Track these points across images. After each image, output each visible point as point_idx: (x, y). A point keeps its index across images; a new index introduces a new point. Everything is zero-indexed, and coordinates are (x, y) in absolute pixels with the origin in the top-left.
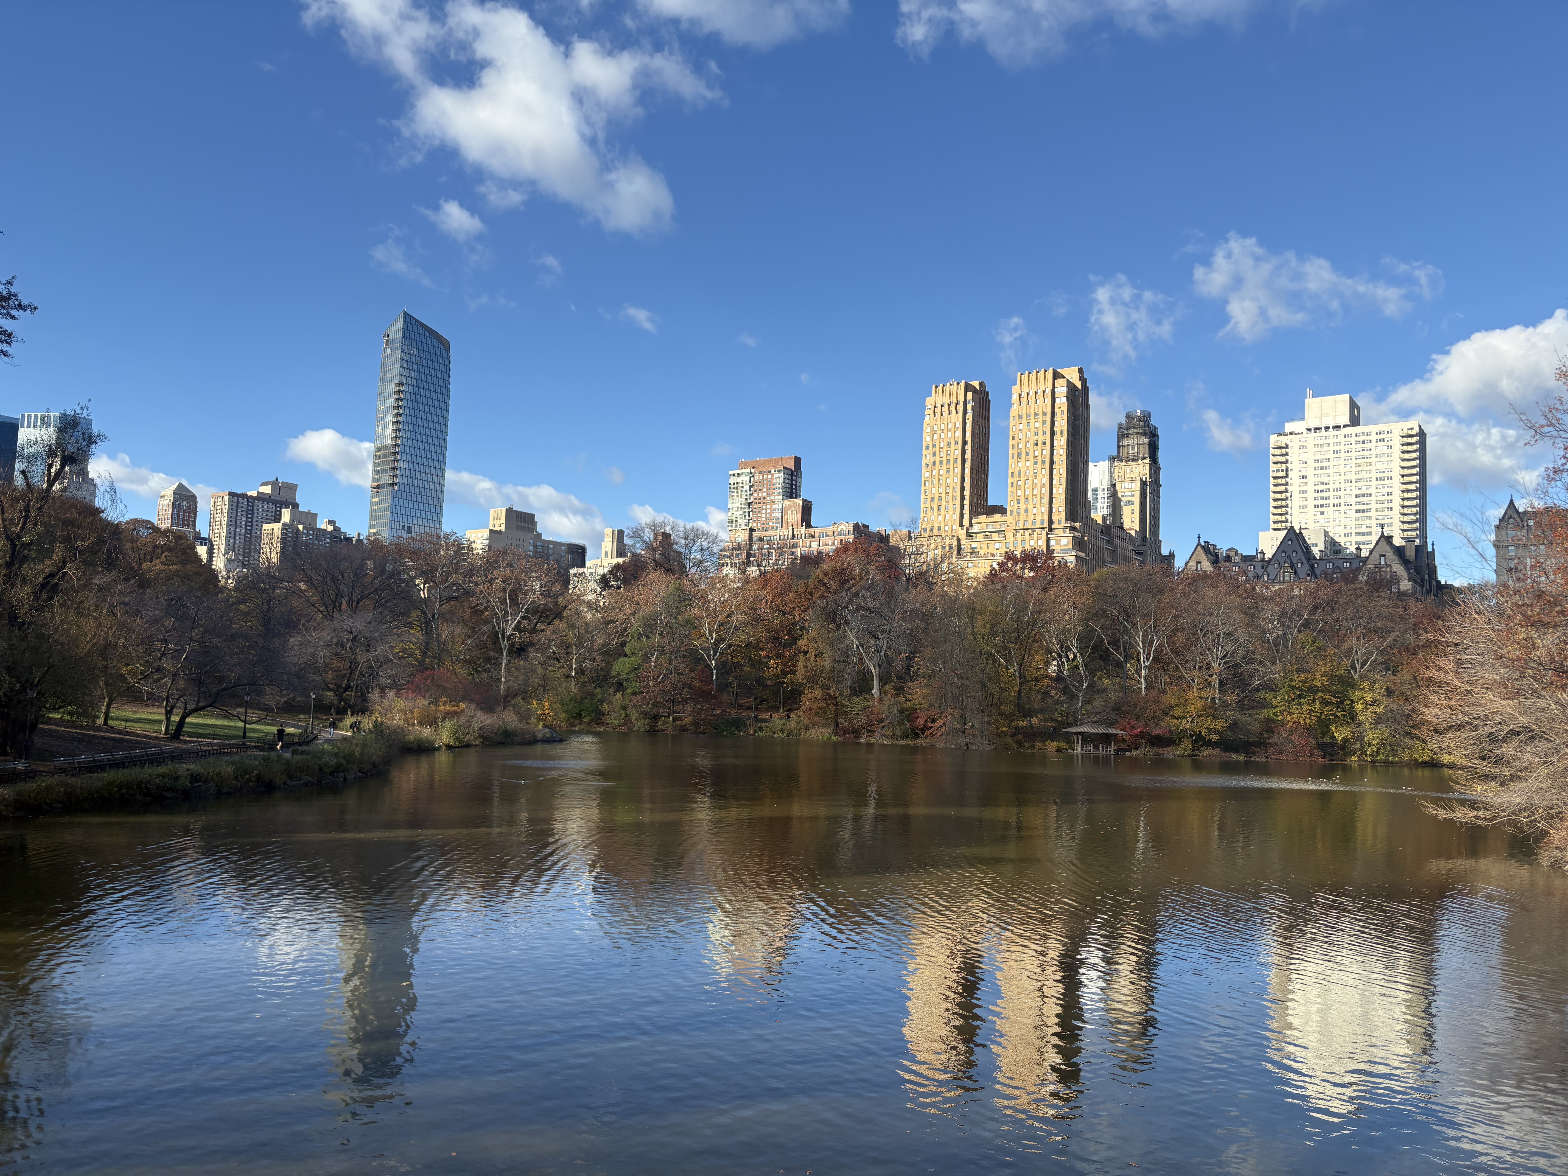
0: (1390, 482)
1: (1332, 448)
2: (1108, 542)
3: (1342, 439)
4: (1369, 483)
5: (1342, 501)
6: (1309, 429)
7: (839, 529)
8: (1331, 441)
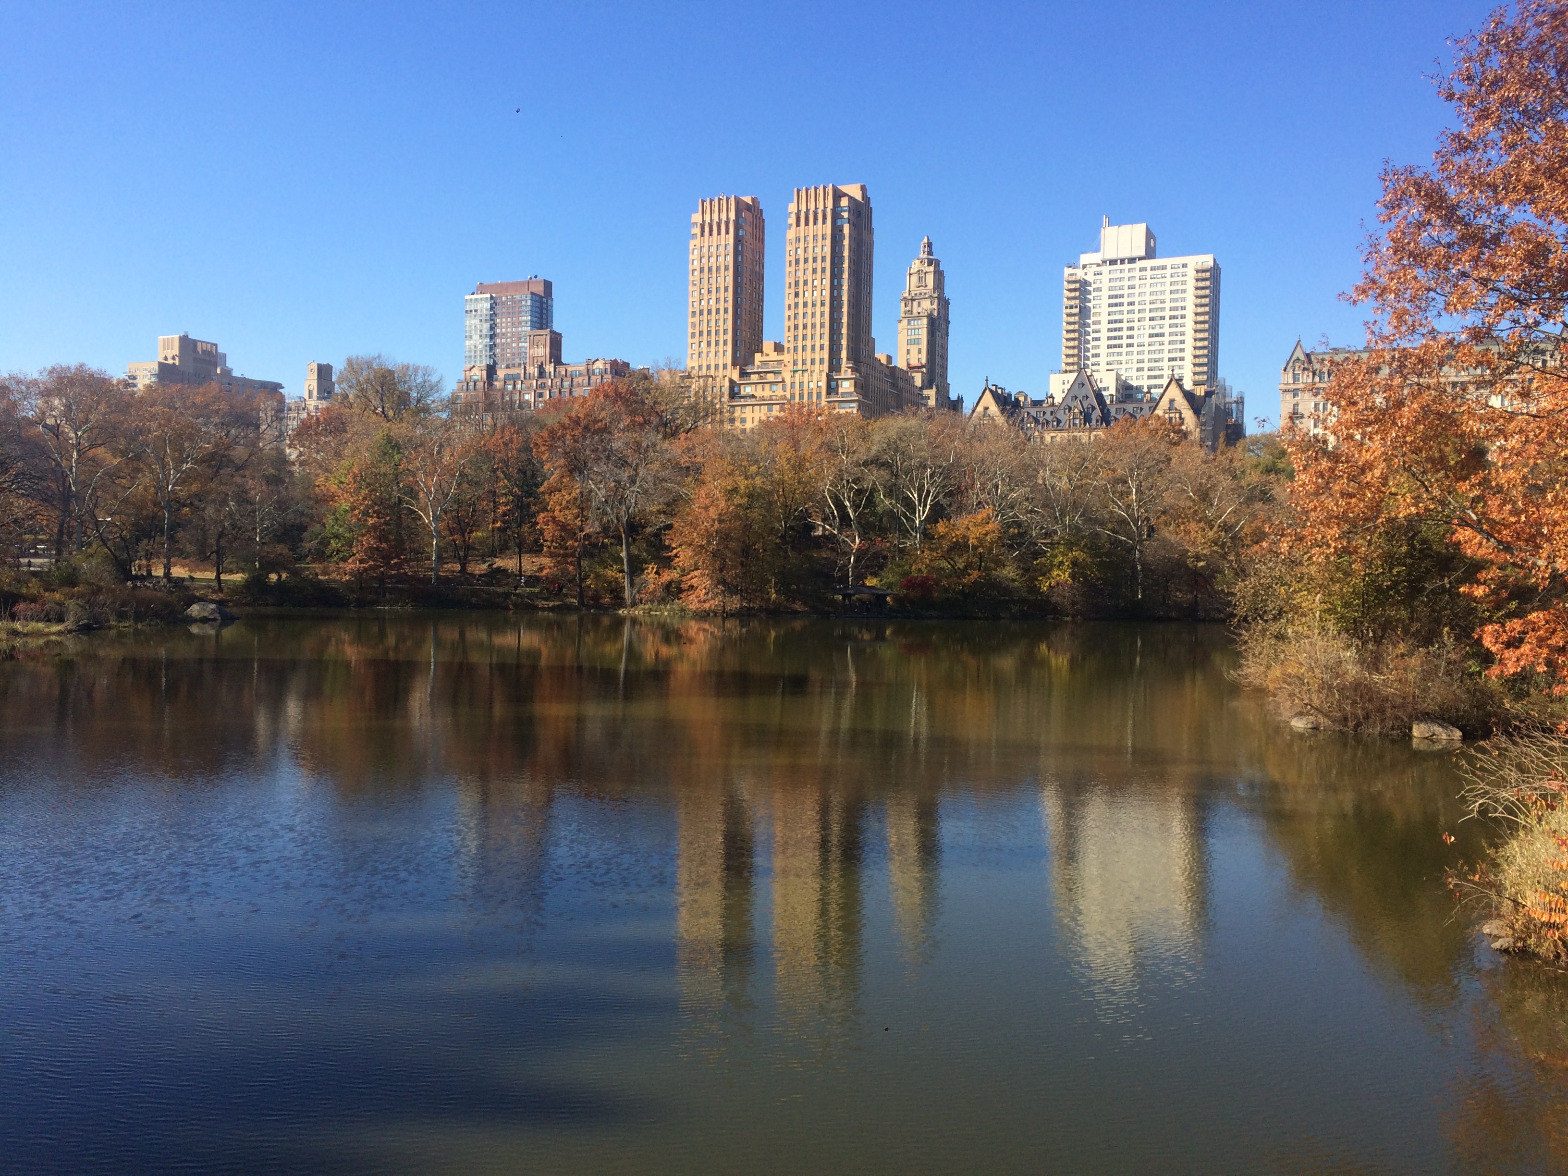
0: (1183, 321)
1: (1126, 283)
2: (894, 385)
3: (1137, 274)
4: (1162, 322)
5: (1135, 341)
6: (1104, 262)
7: (595, 367)
8: (1126, 275)
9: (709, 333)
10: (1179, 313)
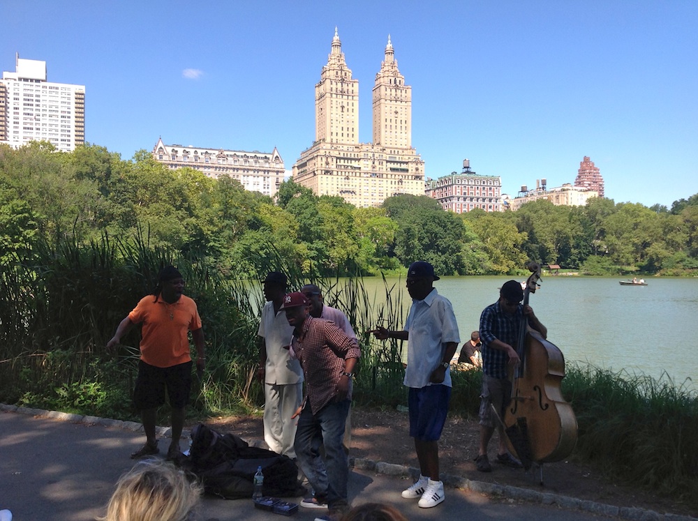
1: (34, 93)
3: (41, 88)
4: (56, 118)
6: (20, 79)
8: (34, 88)
10: (67, 115)
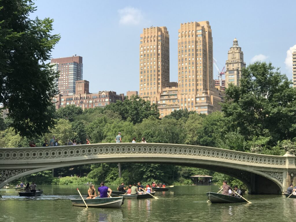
7: (102, 94)
9: (148, 79)
